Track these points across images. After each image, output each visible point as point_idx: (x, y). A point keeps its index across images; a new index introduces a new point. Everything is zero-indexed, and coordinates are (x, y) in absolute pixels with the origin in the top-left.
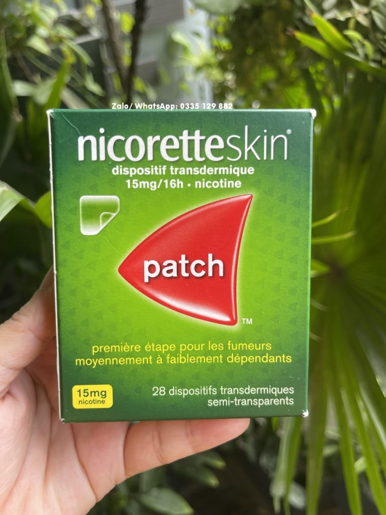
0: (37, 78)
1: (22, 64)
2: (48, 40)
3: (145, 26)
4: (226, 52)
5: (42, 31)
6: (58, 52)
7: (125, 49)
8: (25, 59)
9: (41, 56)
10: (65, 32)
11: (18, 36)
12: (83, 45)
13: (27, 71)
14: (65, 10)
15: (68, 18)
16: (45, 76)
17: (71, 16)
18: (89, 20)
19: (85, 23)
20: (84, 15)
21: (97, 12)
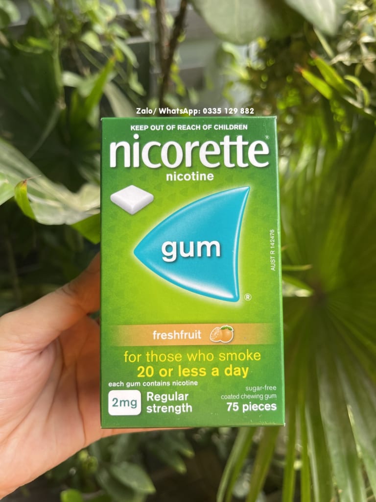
0: (86, 72)
1: (76, 56)
2: (101, 38)
5: (99, 28)
6: (109, 50)
8: (79, 51)
9: (93, 52)
10: (119, 31)
11: (74, 30)
12: (132, 47)
13: (79, 63)
14: (123, 10)
16: (94, 70)
17: (129, 16)
18: (144, 22)
19: (140, 25)
20: (140, 16)
21: (151, 15)
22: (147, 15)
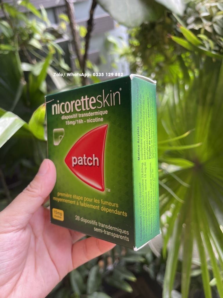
0: (34, 62)
1: (26, 54)
2: (40, 41)
3: (93, 34)
4: (136, 47)
5: (37, 36)
6: (46, 48)
7: (82, 46)
8: (28, 51)
9: (37, 50)
10: (49, 36)
11: (25, 38)
12: (59, 44)
13: (29, 58)
14: (50, 25)
15: (51, 29)
16: (38, 60)
17: (53, 28)
18: (62, 30)
19: (60, 32)
20: (60, 27)
21: (67, 26)
22: (64, 26)
